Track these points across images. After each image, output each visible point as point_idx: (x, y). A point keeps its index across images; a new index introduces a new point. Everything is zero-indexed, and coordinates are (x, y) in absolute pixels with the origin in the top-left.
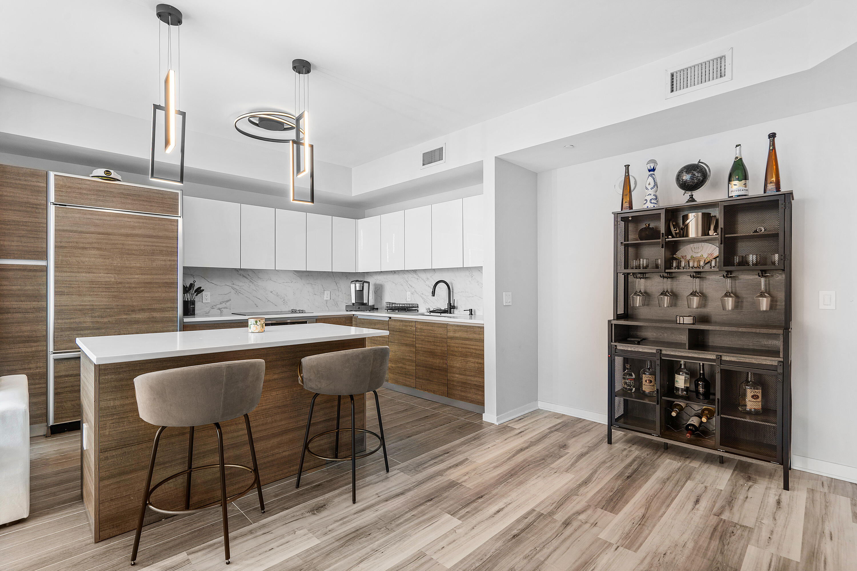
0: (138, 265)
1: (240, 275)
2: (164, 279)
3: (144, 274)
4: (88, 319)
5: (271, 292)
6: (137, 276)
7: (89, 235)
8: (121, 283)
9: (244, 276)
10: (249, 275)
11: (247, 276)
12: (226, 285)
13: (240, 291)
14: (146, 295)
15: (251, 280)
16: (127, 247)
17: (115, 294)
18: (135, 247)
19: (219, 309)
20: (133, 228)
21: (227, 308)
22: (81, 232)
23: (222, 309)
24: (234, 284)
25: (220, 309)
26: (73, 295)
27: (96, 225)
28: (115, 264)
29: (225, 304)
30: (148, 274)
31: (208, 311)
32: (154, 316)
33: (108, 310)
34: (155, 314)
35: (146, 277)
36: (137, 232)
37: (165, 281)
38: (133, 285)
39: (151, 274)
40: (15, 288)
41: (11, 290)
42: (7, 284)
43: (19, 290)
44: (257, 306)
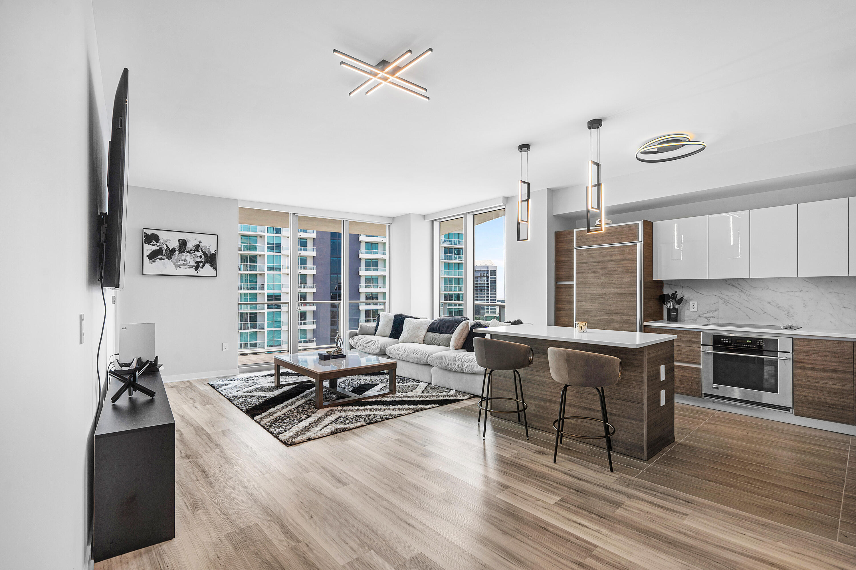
0: (614, 281)
1: (729, 284)
2: (630, 291)
3: (618, 288)
4: (589, 317)
5: (769, 303)
6: (613, 290)
7: (590, 264)
8: (605, 294)
9: (733, 286)
10: (739, 284)
11: (737, 286)
12: (714, 295)
13: (728, 301)
14: (619, 303)
15: (742, 290)
16: (608, 270)
17: (602, 301)
18: (612, 269)
19: (706, 318)
20: (611, 255)
21: (714, 318)
22: (587, 263)
23: (709, 318)
24: (721, 294)
26: (583, 302)
27: (593, 257)
28: (602, 282)
29: (713, 313)
30: (619, 288)
31: (695, 319)
32: (624, 318)
33: (598, 312)
34: (625, 318)
35: (619, 289)
36: (614, 258)
37: (630, 292)
38: (611, 296)
39: (621, 288)
40: (563, 297)
41: (562, 298)
42: (561, 295)
43: (565, 298)
44: (749, 318)
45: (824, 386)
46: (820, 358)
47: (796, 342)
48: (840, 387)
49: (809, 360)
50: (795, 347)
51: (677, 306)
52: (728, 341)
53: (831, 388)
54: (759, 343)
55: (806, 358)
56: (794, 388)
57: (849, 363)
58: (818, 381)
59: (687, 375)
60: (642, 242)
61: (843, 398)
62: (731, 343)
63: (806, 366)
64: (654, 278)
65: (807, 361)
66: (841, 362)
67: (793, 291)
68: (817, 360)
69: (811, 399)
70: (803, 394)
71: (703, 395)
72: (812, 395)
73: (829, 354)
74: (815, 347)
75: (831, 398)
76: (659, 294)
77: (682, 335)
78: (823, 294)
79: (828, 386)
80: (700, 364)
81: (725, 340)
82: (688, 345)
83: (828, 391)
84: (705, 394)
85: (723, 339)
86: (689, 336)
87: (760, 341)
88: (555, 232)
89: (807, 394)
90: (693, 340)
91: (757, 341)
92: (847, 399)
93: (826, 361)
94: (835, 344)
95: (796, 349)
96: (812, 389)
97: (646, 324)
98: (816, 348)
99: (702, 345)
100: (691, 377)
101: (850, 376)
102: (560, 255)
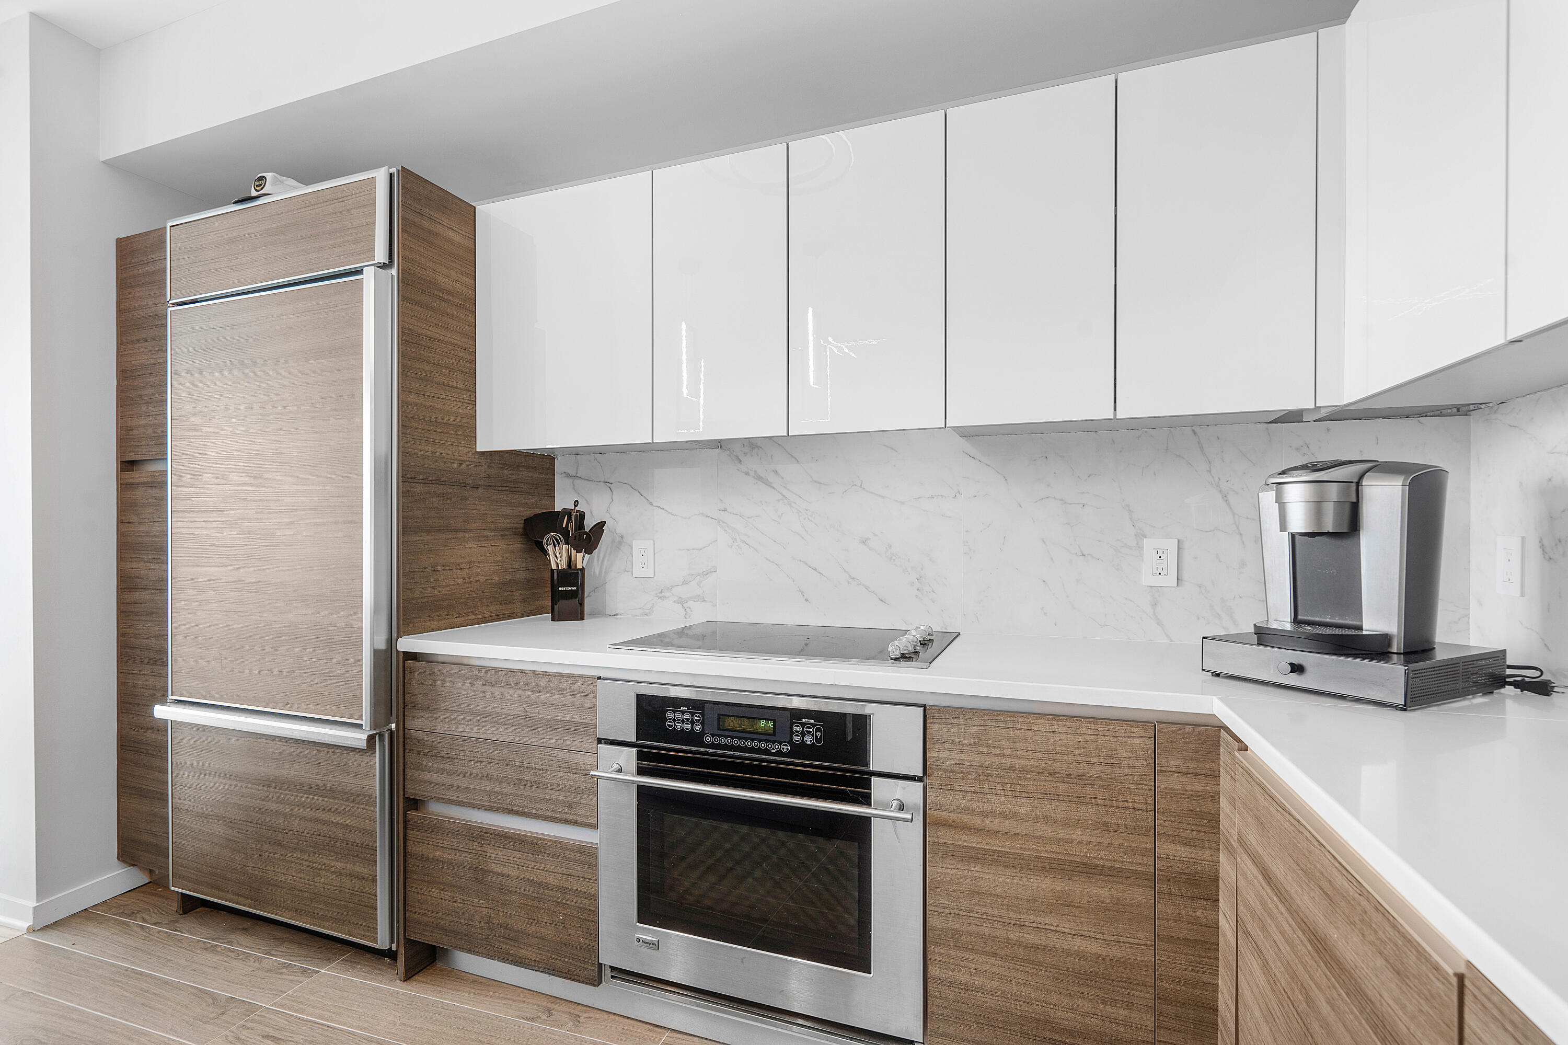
0: (294, 453)
1: (747, 474)
2: (347, 495)
5: (864, 542)
9: (759, 478)
11: (771, 478)
12: (702, 514)
13: (744, 538)
14: (311, 549)
15: (785, 492)
19: (681, 601)
21: (704, 600)
25: (682, 604)
29: (699, 584)
30: (312, 482)
32: (327, 622)
34: (331, 618)
36: (294, 344)
37: (349, 501)
38: (286, 519)
39: (318, 482)
40: (143, 528)
41: (138, 534)
42: (135, 518)
43: (148, 533)
44: (807, 600)
45: (1040, 940)
46: (1024, 807)
47: (936, 729)
48: (1103, 950)
49: (984, 814)
50: (931, 753)
51: (581, 560)
52: (692, 723)
53: (1068, 953)
54: (803, 734)
55: (975, 804)
56: (929, 948)
57: (1135, 830)
58: (1017, 916)
59: (550, 879)
60: (394, 272)
61: (1114, 1003)
62: (702, 733)
63: (974, 841)
64: (482, 446)
65: (976, 821)
66: (1106, 824)
67: (932, 497)
68: (1014, 816)
69: (990, 1001)
70: (962, 977)
71: (607, 973)
72: (996, 984)
73: (1062, 788)
74: (1007, 752)
75: (1065, 1001)
76: (527, 513)
77: (532, 696)
78: (1020, 506)
79: (1054, 940)
80: (595, 826)
81: (679, 716)
82: (553, 743)
83: (1057, 968)
84: (613, 969)
85: (675, 712)
86: (555, 699)
87: (803, 725)
88: (119, 241)
89: (978, 981)
90: (569, 717)
91: (792, 724)
92: (1130, 1006)
93: (1048, 820)
94: (1081, 738)
95: (938, 760)
96: (994, 955)
97: (407, 644)
98: (1010, 756)
99: (599, 741)
100: (563, 890)
101: (1139, 895)
102: (133, 342)
